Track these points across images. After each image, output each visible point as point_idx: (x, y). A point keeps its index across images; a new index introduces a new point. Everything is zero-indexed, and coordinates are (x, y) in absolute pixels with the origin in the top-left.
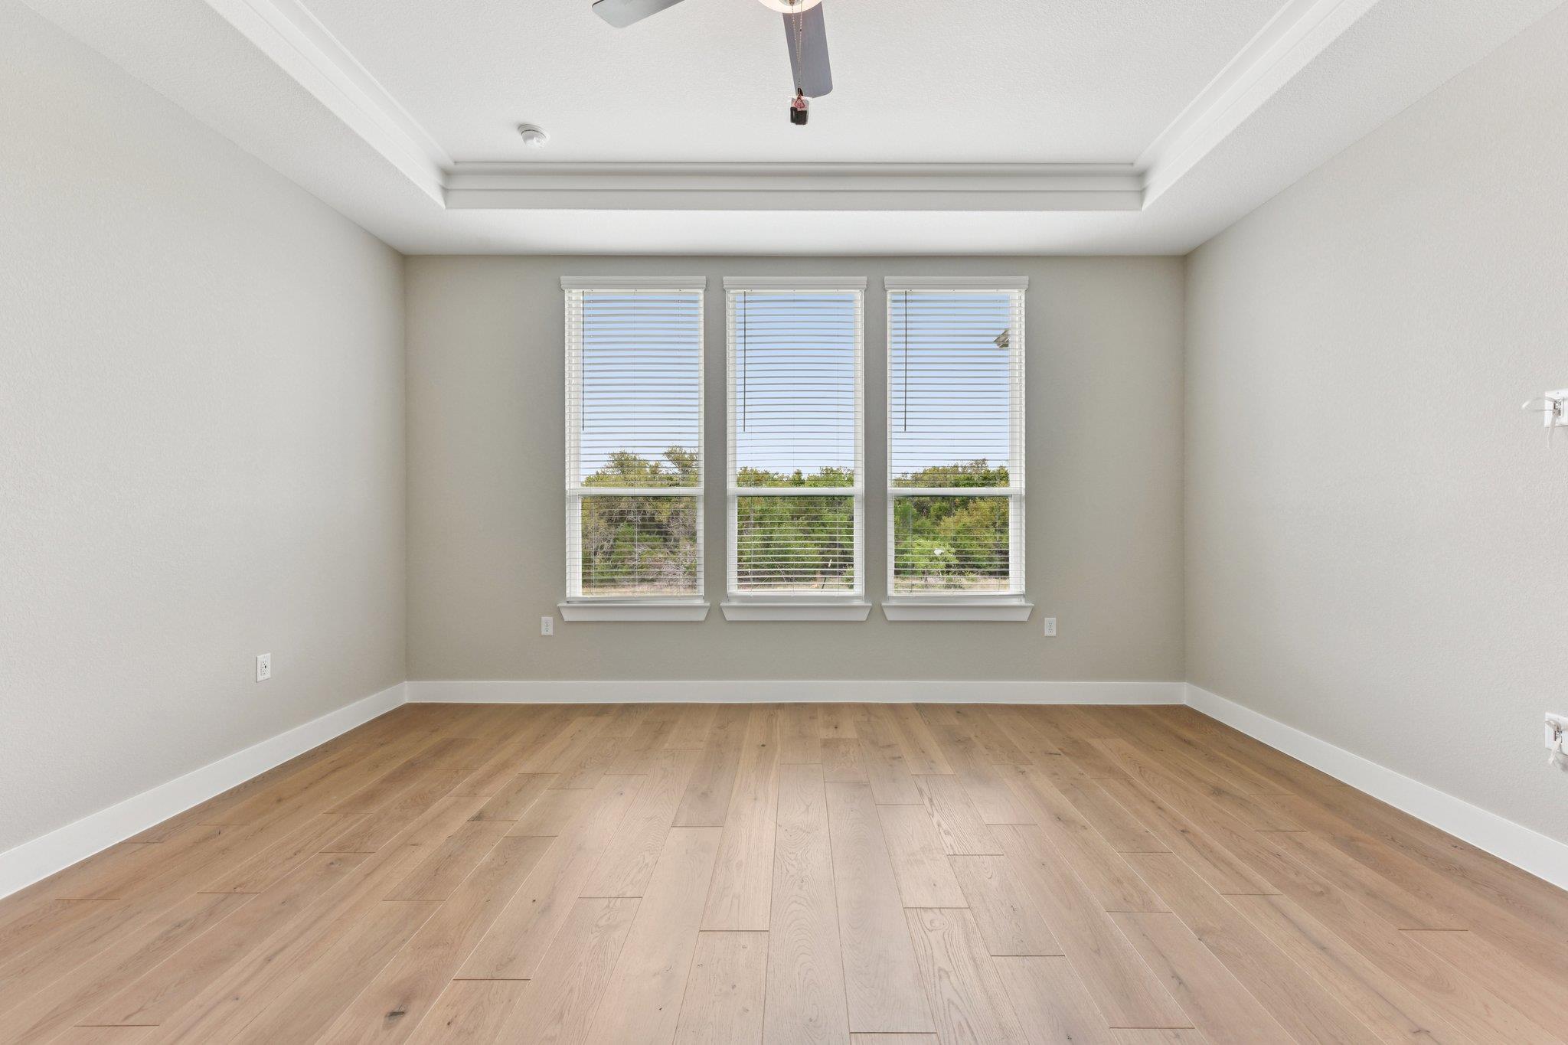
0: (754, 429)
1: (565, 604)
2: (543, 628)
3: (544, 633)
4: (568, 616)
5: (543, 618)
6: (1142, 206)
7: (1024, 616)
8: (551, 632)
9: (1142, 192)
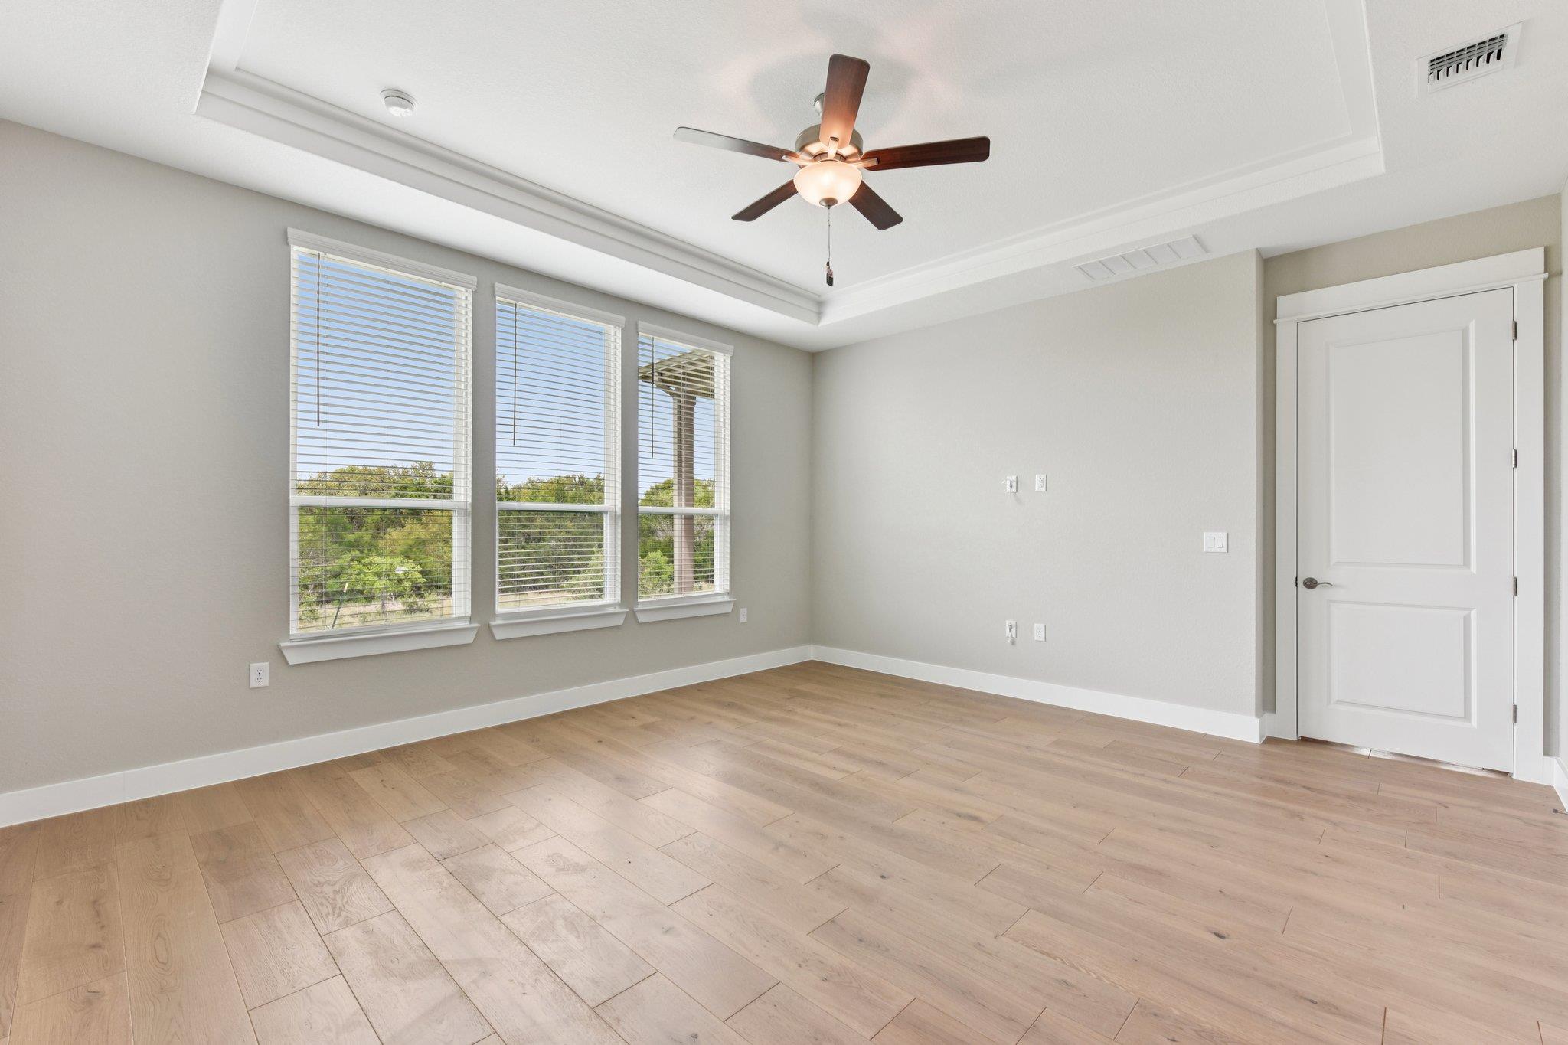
0: (523, 443)
1: (288, 644)
2: (253, 677)
3: (254, 684)
4: (293, 658)
5: (254, 666)
6: (819, 322)
7: (728, 609)
8: (265, 682)
9: (820, 315)
